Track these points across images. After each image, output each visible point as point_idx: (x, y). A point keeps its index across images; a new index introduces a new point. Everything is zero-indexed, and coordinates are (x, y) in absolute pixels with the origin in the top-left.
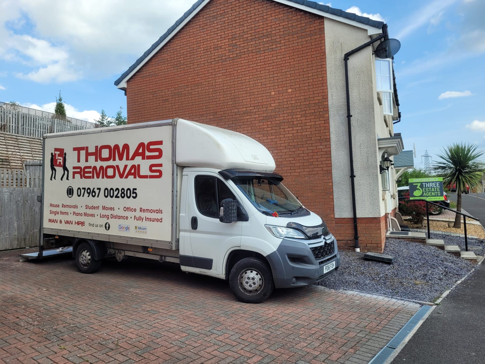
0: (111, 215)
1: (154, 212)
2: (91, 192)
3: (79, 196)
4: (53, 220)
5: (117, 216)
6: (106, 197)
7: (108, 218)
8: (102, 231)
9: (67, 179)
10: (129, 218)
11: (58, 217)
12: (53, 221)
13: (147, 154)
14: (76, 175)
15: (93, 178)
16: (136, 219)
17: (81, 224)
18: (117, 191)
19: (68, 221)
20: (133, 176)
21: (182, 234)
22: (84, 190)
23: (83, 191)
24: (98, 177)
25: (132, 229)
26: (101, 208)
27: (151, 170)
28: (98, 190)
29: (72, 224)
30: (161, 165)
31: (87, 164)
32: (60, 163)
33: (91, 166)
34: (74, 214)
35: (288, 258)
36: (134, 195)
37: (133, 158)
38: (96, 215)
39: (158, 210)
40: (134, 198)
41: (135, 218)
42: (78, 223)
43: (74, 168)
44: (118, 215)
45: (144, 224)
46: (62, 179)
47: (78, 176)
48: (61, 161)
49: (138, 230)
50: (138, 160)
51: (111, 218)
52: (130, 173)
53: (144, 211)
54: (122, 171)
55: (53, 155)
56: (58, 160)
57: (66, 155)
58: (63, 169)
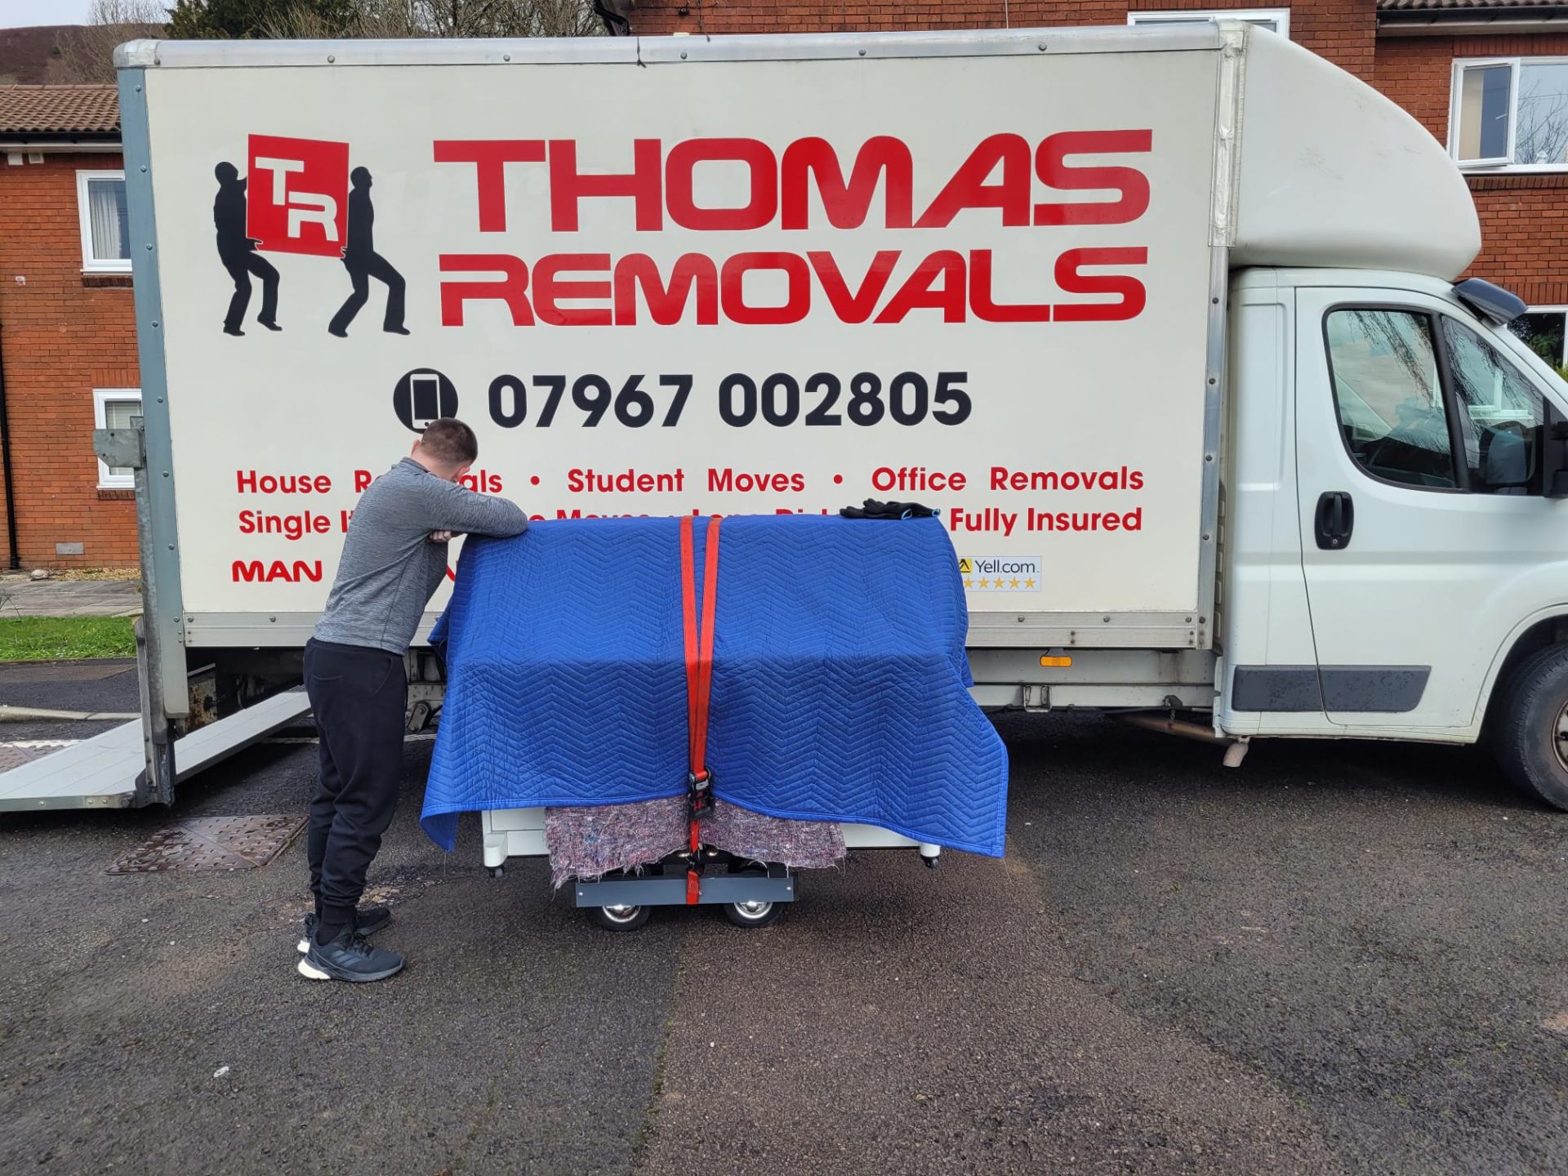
0: (781, 512)
1: (1089, 485)
2: (615, 401)
3: (510, 422)
4: (278, 565)
6: (738, 421)
9: (394, 321)
11: (325, 550)
12: (278, 573)
13: (1040, 193)
14: (468, 305)
15: (627, 317)
16: (962, 525)
18: (823, 390)
20: (938, 312)
22: (547, 389)
23: (537, 397)
24: (667, 312)
26: (696, 480)
27: (1069, 282)
28: (674, 390)
30: (1138, 255)
32: (312, 228)
33: (606, 257)
36: (951, 407)
37: (940, 213)
39: (1113, 475)
40: (950, 419)
41: (956, 521)
43: (449, 262)
45: (1023, 544)
46: (339, 325)
47: (487, 308)
48: (327, 218)
49: (976, 575)
52: (914, 295)
53: (1019, 481)
54: (854, 288)
55: (240, 178)
56: (291, 212)
57: (370, 184)
58: (349, 267)
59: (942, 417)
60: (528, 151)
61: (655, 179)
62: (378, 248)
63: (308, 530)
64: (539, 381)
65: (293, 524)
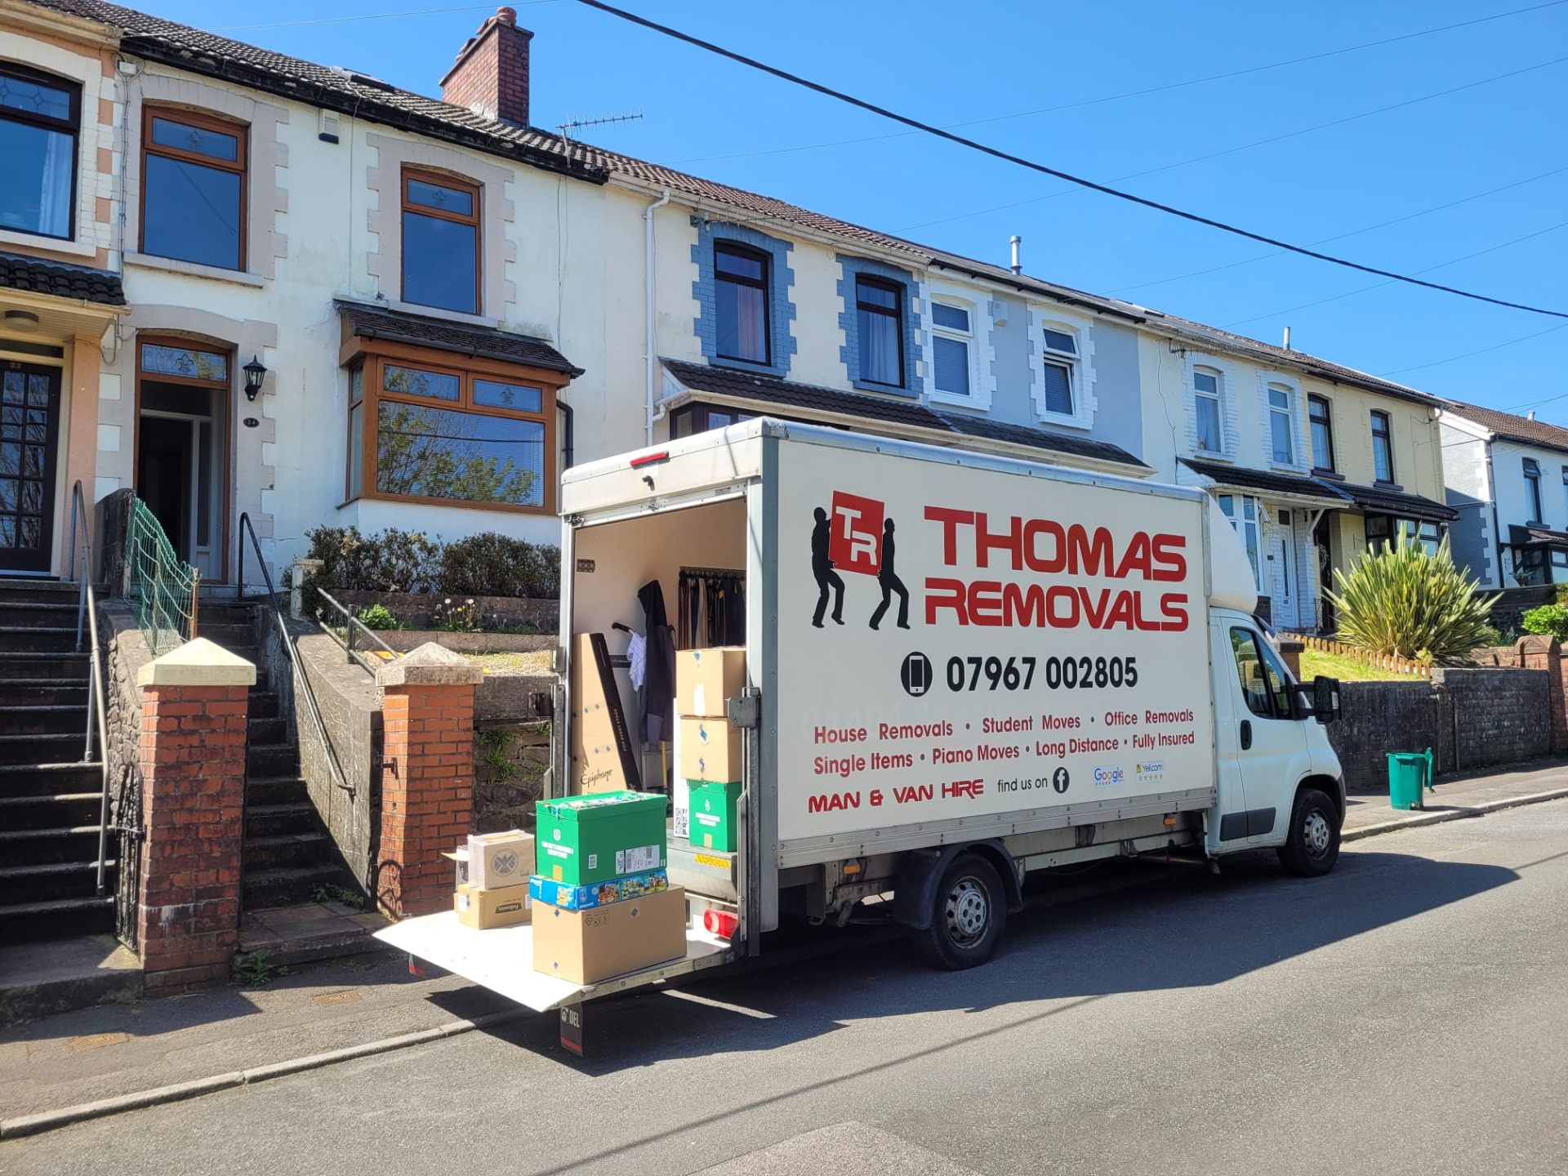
0: (1072, 741)
1: (1177, 720)
2: (1003, 674)
3: (956, 688)
4: (836, 797)
5: (1088, 742)
6: (1054, 686)
7: (1064, 752)
8: (1045, 798)
9: (903, 622)
10: (1121, 743)
11: (862, 782)
12: (836, 802)
13: (1154, 564)
14: (939, 610)
15: (1009, 623)
16: (1137, 744)
17: (967, 789)
18: (1086, 666)
19: (911, 789)
20: (1124, 624)
22: (974, 666)
23: (970, 669)
24: (1025, 622)
25: (1130, 773)
26: (1037, 723)
27: (1165, 609)
28: (1028, 665)
29: (929, 797)
30: (1185, 599)
31: (984, 575)
32: (864, 556)
33: (999, 584)
34: (935, 758)
36: (1130, 677)
37: (1122, 571)
38: (1022, 750)
39: (1183, 713)
40: (1131, 684)
41: (1135, 741)
42: (956, 790)
43: (931, 583)
44: (1091, 741)
45: (1160, 752)
46: (874, 623)
47: (948, 614)
48: (871, 550)
49: (1144, 773)
51: (1072, 751)
52: (1116, 614)
53: (1155, 718)
54: (1095, 608)
55: (827, 519)
56: (853, 543)
57: (893, 530)
58: (882, 583)
59: (1128, 682)
60: (966, 517)
61: (1019, 540)
62: (897, 572)
63: (853, 770)
64: (971, 660)
65: (845, 766)
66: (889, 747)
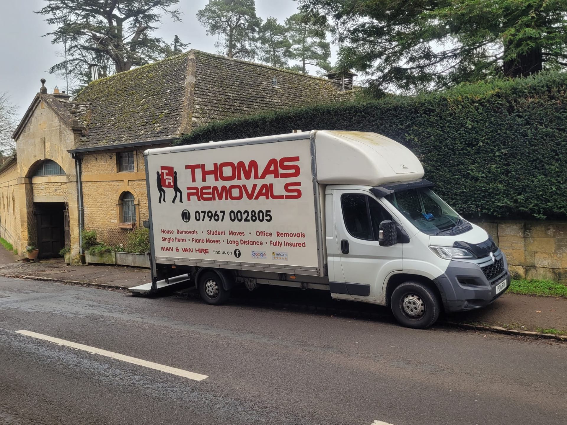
0: (241, 240)
1: (295, 236)
2: (213, 216)
3: (198, 220)
4: (167, 248)
5: (248, 241)
6: (233, 220)
7: (238, 244)
8: (232, 258)
9: (181, 201)
10: (264, 243)
11: (173, 245)
12: (167, 249)
13: (281, 171)
14: (191, 196)
15: (214, 199)
16: (272, 244)
17: (203, 251)
18: (246, 214)
19: (186, 249)
20: (265, 197)
21: (330, 259)
22: (203, 214)
23: (202, 215)
24: (220, 198)
25: (269, 255)
26: (227, 233)
27: (287, 190)
28: (222, 214)
29: (192, 252)
30: (299, 184)
31: (205, 184)
32: (169, 183)
33: (210, 187)
34: (193, 241)
35: (458, 280)
36: (268, 218)
37: (263, 177)
38: (221, 241)
39: (299, 234)
40: (269, 221)
41: (271, 243)
42: (200, 251)
43: (188, 189)
45: (284, 249)
47: (194, 198)
48: (171, 181)
49: (276, 256)
50: (270, 179)
51: (241, 244)
52: (260, 194)
53: (282, 235)
54: (250, 191)
55: (160, 174)
56: (167, 180)
57: (177, 174)
58: (175, 190)
59: (267, 220)
60: (198, 166)
61: (217, 171)
62: (178, 186)
63: (171, 241)
64: (202, 212)
65: (169, 240)
66: (180, 236)
